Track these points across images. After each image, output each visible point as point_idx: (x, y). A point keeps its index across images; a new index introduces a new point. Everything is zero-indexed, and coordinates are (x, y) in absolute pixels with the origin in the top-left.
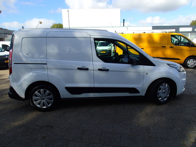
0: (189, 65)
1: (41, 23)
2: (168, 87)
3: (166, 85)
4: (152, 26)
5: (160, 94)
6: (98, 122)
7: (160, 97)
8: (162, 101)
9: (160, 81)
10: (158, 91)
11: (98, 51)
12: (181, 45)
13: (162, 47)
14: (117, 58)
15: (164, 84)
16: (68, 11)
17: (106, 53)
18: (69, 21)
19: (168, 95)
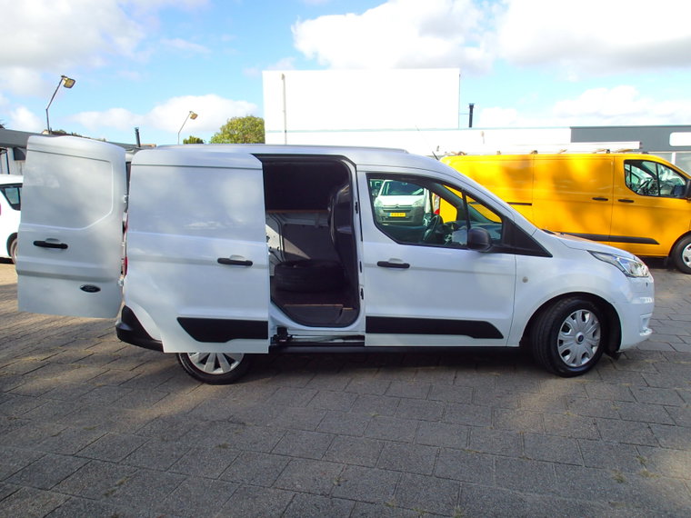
0: (688, 260)
1: (194, 117)
2: (593, 323)
3: (587, 316)
4: (571, 128)
5: (566, 341)
6: (374, 417)
7: (567, 352)
8: (574, 365)
9: (566, 302)
10: (561, 333)
11: (382, 211)
12: (660, 196)
13: (594, 199)
14: (437, 232)
15: (579, 313)
16: (283, 77)
17: (407, 219)
18: (285, 111)
19: (594, 349)
